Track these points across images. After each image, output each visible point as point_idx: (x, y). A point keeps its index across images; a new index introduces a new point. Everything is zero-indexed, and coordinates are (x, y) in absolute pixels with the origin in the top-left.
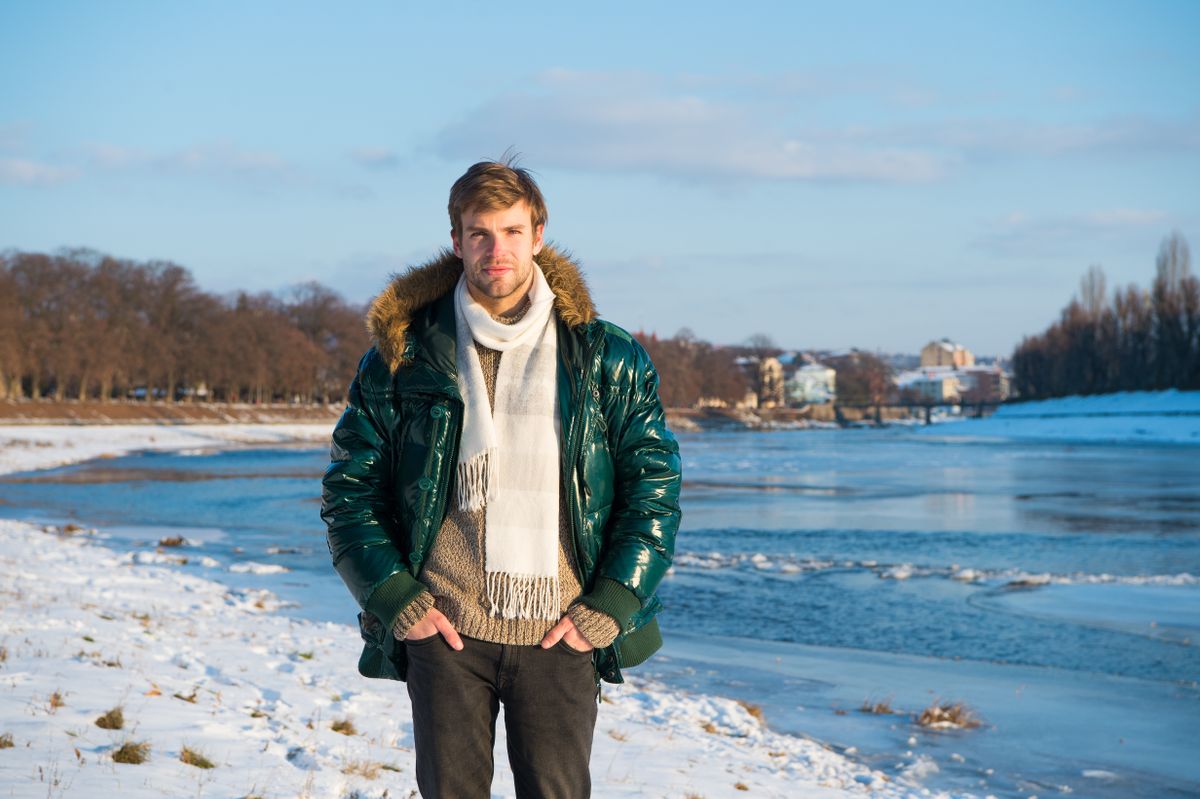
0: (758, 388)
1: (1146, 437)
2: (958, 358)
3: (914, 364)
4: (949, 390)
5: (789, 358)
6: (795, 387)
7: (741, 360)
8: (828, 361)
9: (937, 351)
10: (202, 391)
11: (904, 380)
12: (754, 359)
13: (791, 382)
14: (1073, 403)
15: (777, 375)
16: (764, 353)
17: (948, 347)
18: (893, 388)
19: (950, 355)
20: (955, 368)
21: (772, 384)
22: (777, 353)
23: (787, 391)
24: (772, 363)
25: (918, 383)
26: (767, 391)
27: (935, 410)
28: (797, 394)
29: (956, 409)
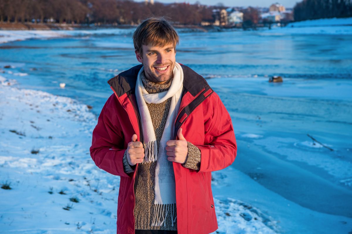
0: (219, 19)
1: (324, 33)
2: (280, 9)
3: (267, 11)
4: (277, 18)
5: (230, 10)
6: (231, 18)
7: (214, 11)
8: (241, 10)
9: (274, 7)
10: (52, 20)
11: (264, 16)
12: (218, 10)
13: (229, 17)
14: (308, 22)
15: (225, 15)
16: (222, 8)
17: (278, 6)
18: (261, 18)
19: (278, 8)
20: (279, 12)
21: (224, 17)
22: (226, 8)
23: (228, 20)
24: (224, 11)
25: (268, 17)
26: (222, 20)
27: (272, 25)
28: (231, 21)
29: (279, 24)
